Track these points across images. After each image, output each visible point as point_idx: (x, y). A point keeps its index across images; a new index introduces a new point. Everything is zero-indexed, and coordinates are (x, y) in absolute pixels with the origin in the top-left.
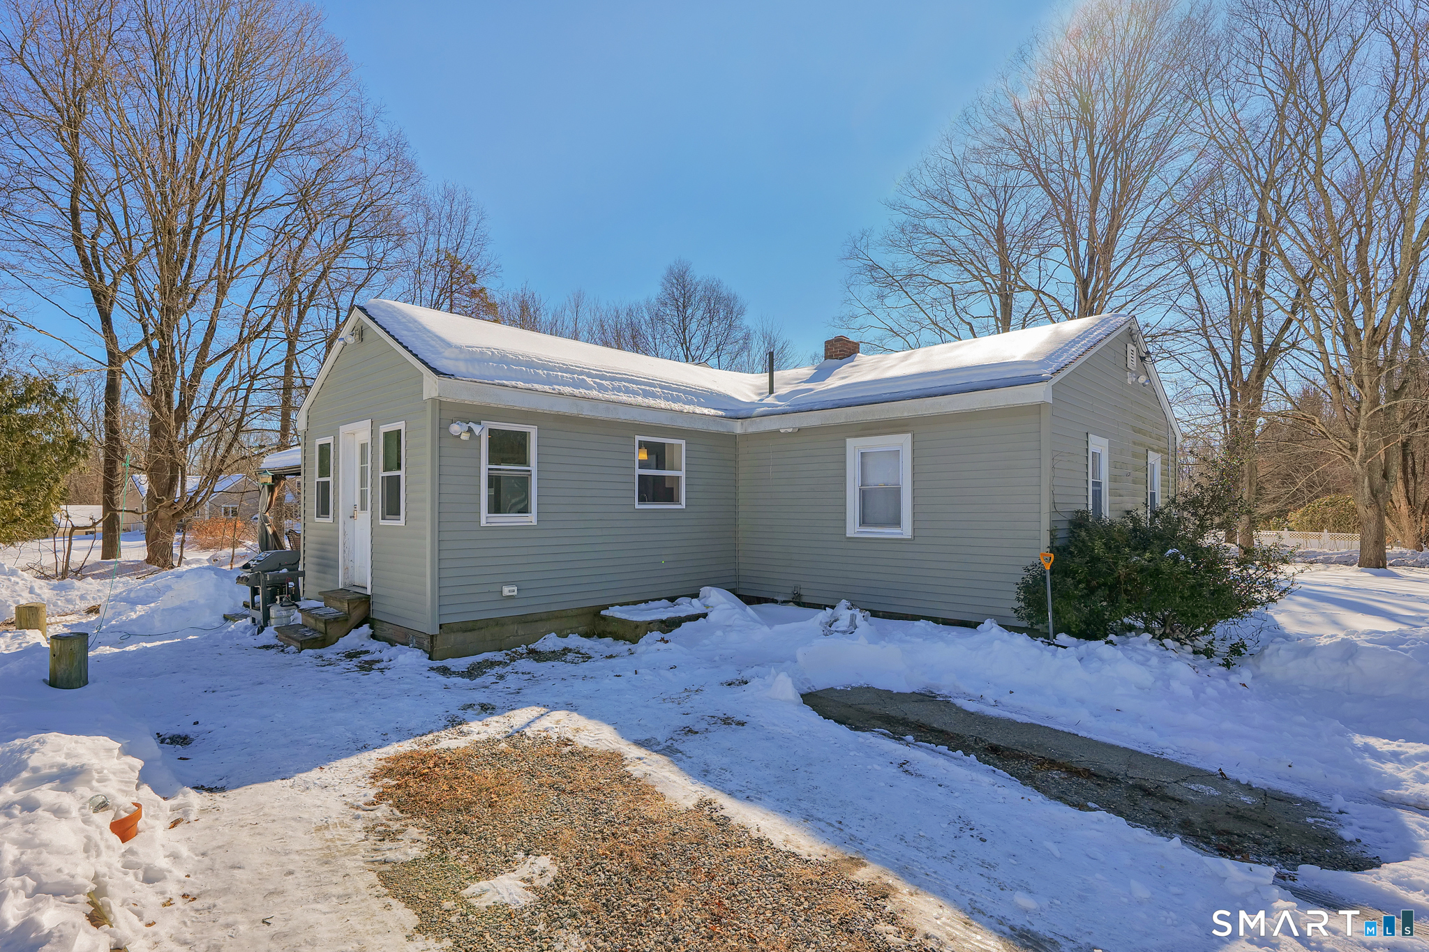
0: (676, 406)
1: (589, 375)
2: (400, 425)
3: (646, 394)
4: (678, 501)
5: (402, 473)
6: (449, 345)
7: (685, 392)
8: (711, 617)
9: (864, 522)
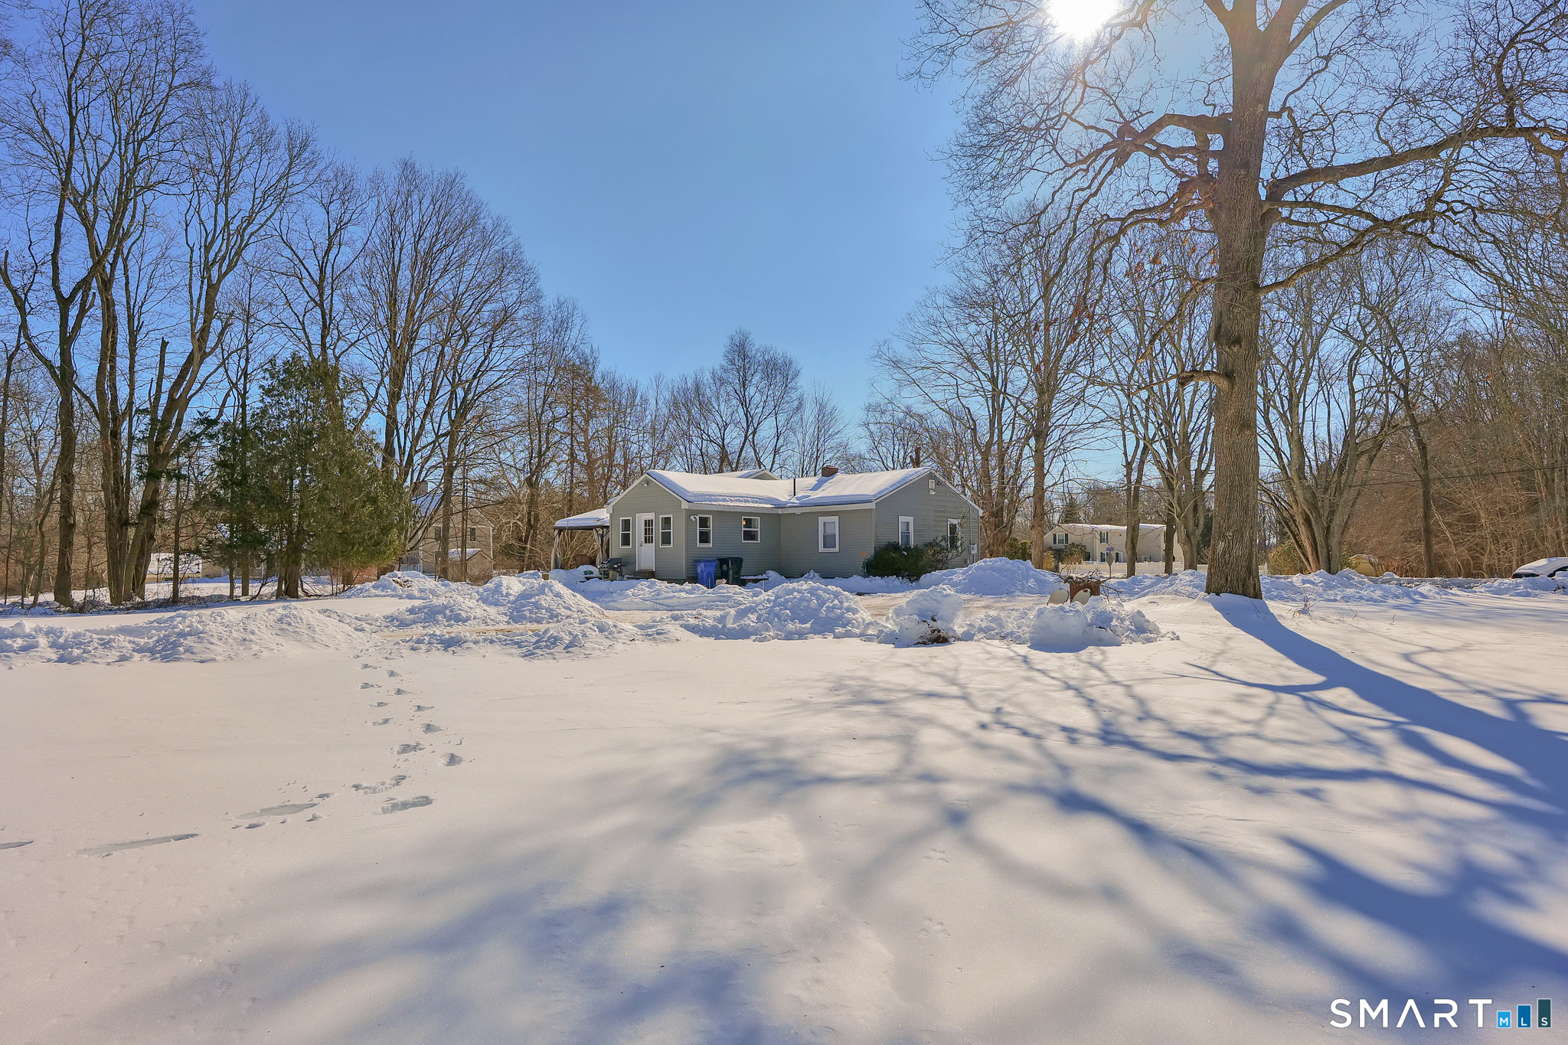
0: (756, 505)
1: (727, 496)
2: (671, 516)
3: (746, 501)
4: (757, 539)
5: (671, 530)
6: (687, 492)
7: (759, 498)
8: (770, 579)
9: (825, 547)
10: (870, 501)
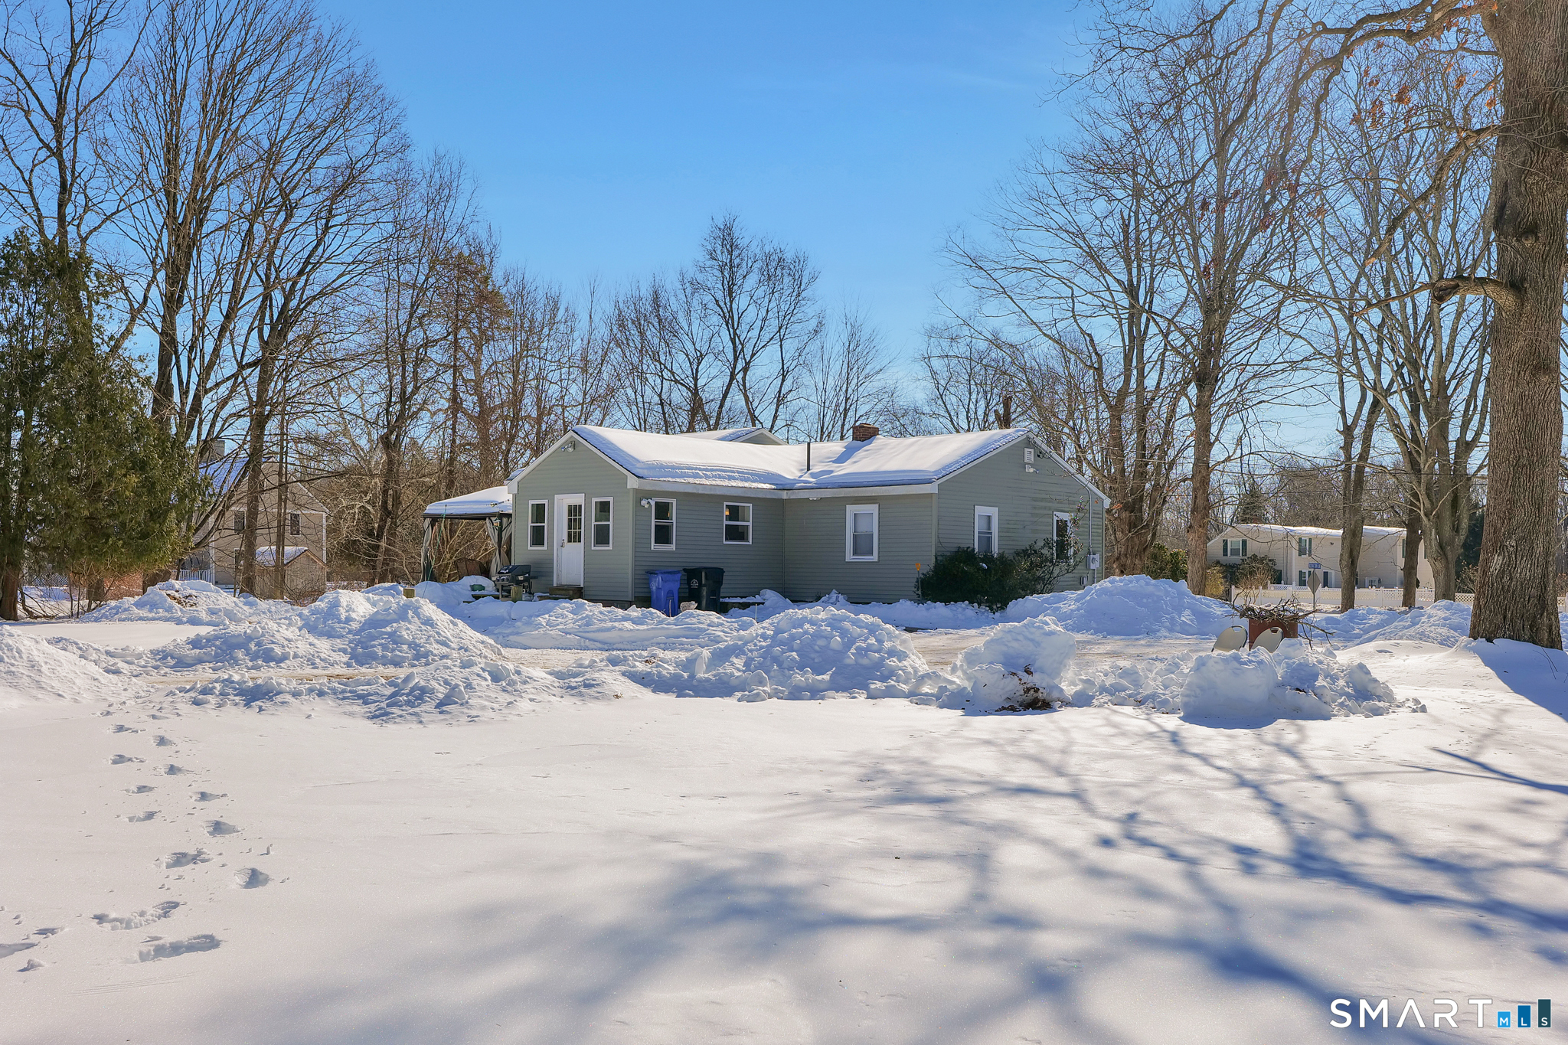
0: (747, 484)
1: (700, 470)
2: (610, 499)
3: (730, 478)
4: (747, 540)
5: (611, 523)
6: (638, 461)
7: (752, 474)
8: (767, 603)
9: (855, 553)
10: (930, 482)
